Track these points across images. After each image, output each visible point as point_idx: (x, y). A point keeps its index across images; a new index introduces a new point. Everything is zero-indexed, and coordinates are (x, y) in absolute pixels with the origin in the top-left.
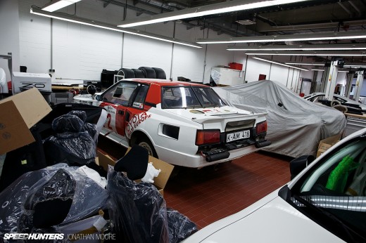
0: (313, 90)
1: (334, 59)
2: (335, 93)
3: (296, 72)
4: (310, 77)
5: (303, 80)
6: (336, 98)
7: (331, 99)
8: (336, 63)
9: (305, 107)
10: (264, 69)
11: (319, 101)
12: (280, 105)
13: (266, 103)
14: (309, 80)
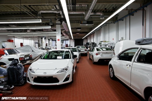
0: (39, 46)
1: (43, 37)
2: (46, 46)
3: (32, 41)
4: (37, 42)
5: (35, 43)
6: (46, 48)
7: (45, 48)
8: (44, 38)
9: (39, 51)
10: (21, 41)
11: (42, 49)
12: (33, 51)
13: (29, 51)
14: (37, 43)
